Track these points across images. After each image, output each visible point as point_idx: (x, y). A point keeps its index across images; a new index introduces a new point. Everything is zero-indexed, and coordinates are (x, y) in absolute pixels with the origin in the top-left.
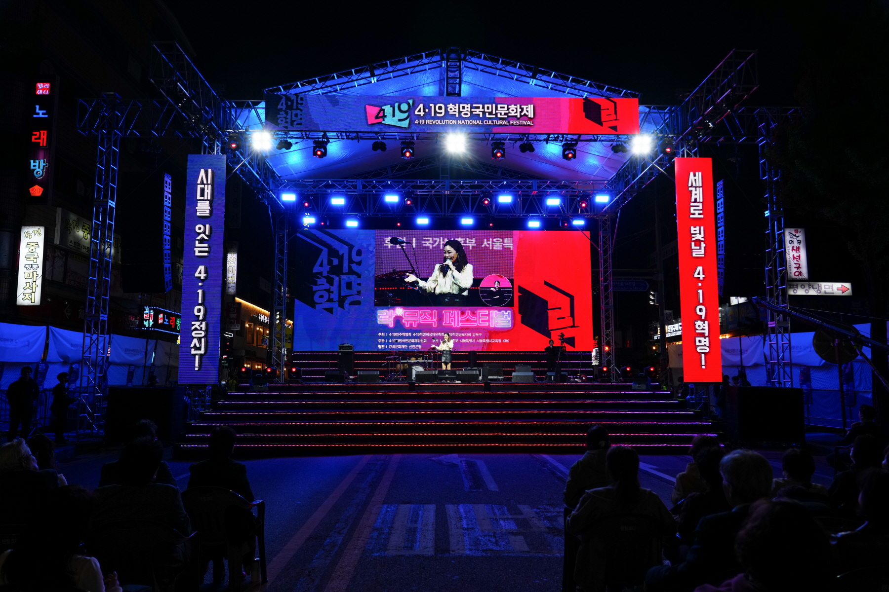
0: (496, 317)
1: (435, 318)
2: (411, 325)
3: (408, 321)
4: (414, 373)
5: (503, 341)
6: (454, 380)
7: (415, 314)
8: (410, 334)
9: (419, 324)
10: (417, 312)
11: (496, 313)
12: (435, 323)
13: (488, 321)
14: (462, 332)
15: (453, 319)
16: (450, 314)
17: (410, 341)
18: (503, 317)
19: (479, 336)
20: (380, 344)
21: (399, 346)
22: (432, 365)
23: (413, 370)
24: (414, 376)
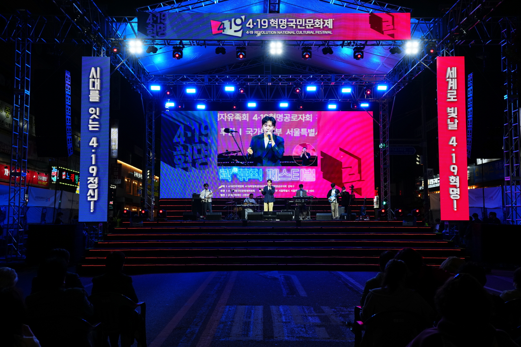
0: (305, 173)
1: (261, 175)
2: (244, 180)
3: (241, 177)
4: (246, 213)
5: (310, 191)
6: (274, 219)
7: (247, 172)
8: (243, 186)
9: (249, 179)
11: (304, 170)
12: (261, 178)
13: (299, 176)
14: (280, 185)
15: (274, 175)
16: (271, 172)
17: (243, 191)
18: (310, 174)
19: (292, 187)
20: (222, 193)
21: (236, 195)
22: (259, 208)
23: (246, 211)
24: (246, 216)
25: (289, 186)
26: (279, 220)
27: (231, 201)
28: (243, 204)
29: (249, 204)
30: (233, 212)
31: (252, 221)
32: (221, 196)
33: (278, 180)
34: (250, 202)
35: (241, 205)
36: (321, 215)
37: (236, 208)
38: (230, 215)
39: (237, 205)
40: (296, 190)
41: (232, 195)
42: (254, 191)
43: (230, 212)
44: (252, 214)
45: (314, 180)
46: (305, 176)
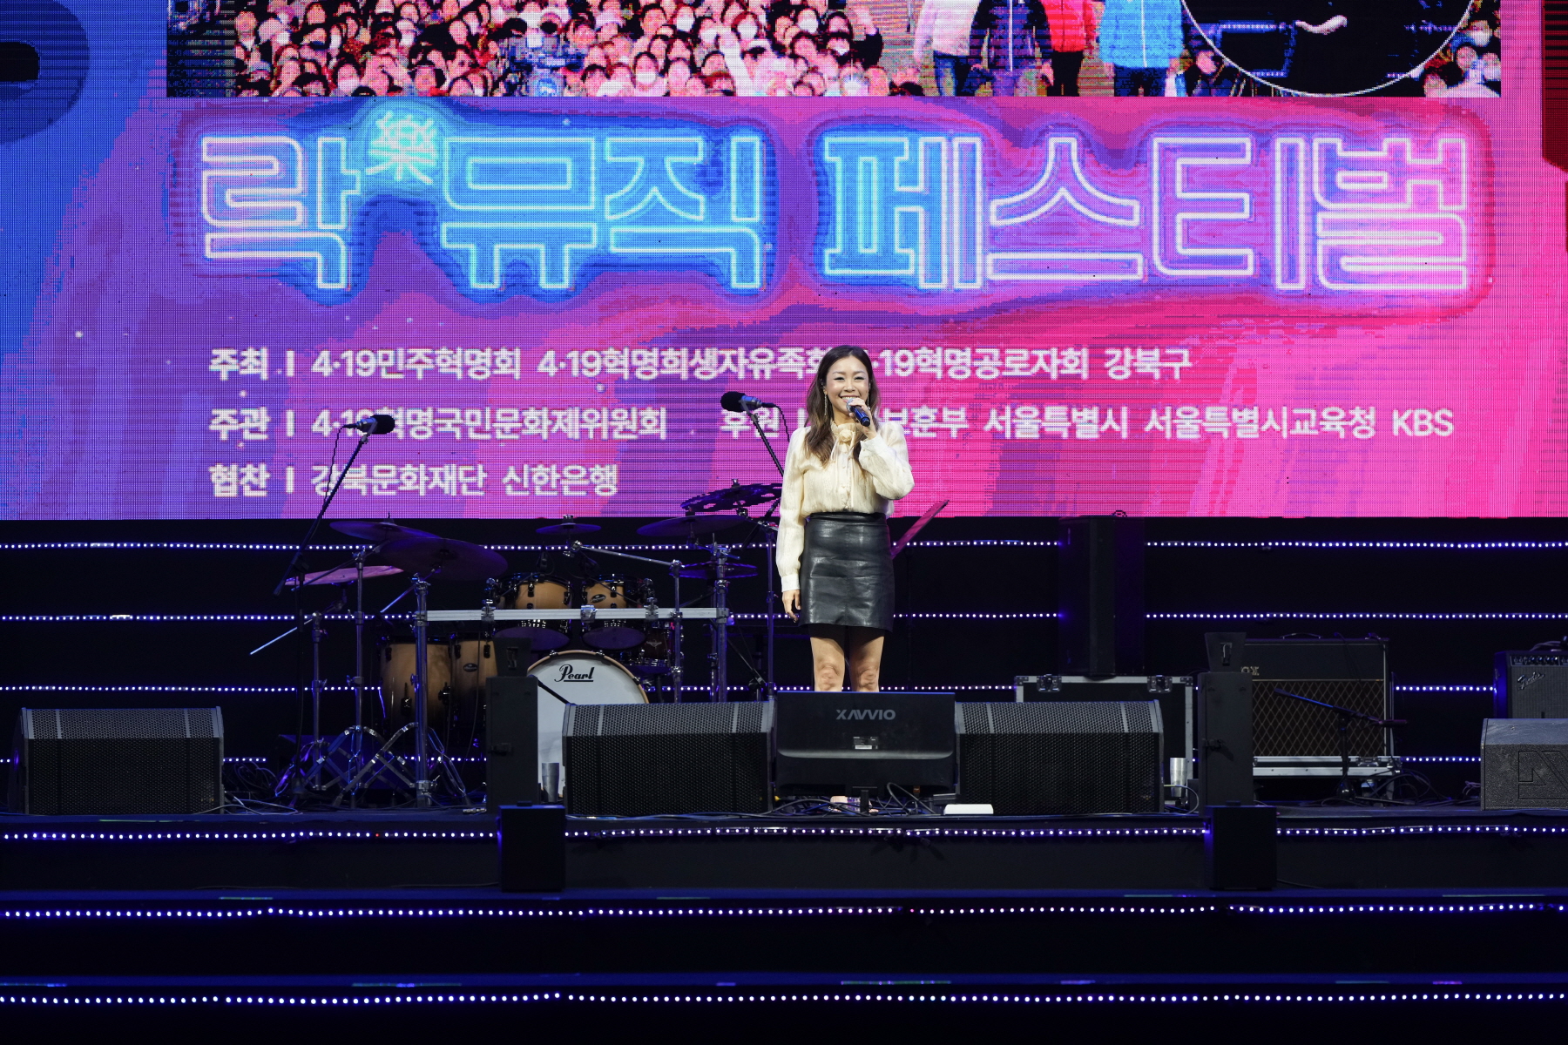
0: (1333, 192)
1: (745, 209)
2: (520, 264)
3: (485, 240)
4: (551, 723)
5: (1398, 422)
6: (928, 791)
7: (557, 173)
8: (508, 362)
9: (596, 266)
10: (578, 153)
11: (1329, 151)
12: (746, 255)
13: (1257, 232)
14: (1004, 344)
15: (919, 210)
16: (887, 171)
17: (505, 423)
18: (1395, 195)
19: (1167, 372)
20: (237, 452)
21: (411, 479)
22: (719, 655)
23: (542, 694)
24: (550, 753)
25: (1122, 362)
26: (986, 809)
27: (345, 560)
28: (511, 603)
29: (593, 592)
30: (374, 712)
31: (616, 825)
32: (219, 492)
33: (969, 276)
35: (475, 615)
36: (1549, 739)
37: (411, 650)
38: (333, 748)
39: (435, 616)
40: (1218, 420)
41: (356, 479)
42: (653, 422)
43: (339, 711)
44: (627, 728)
45: (1454, 277)
46: (1332, 225)
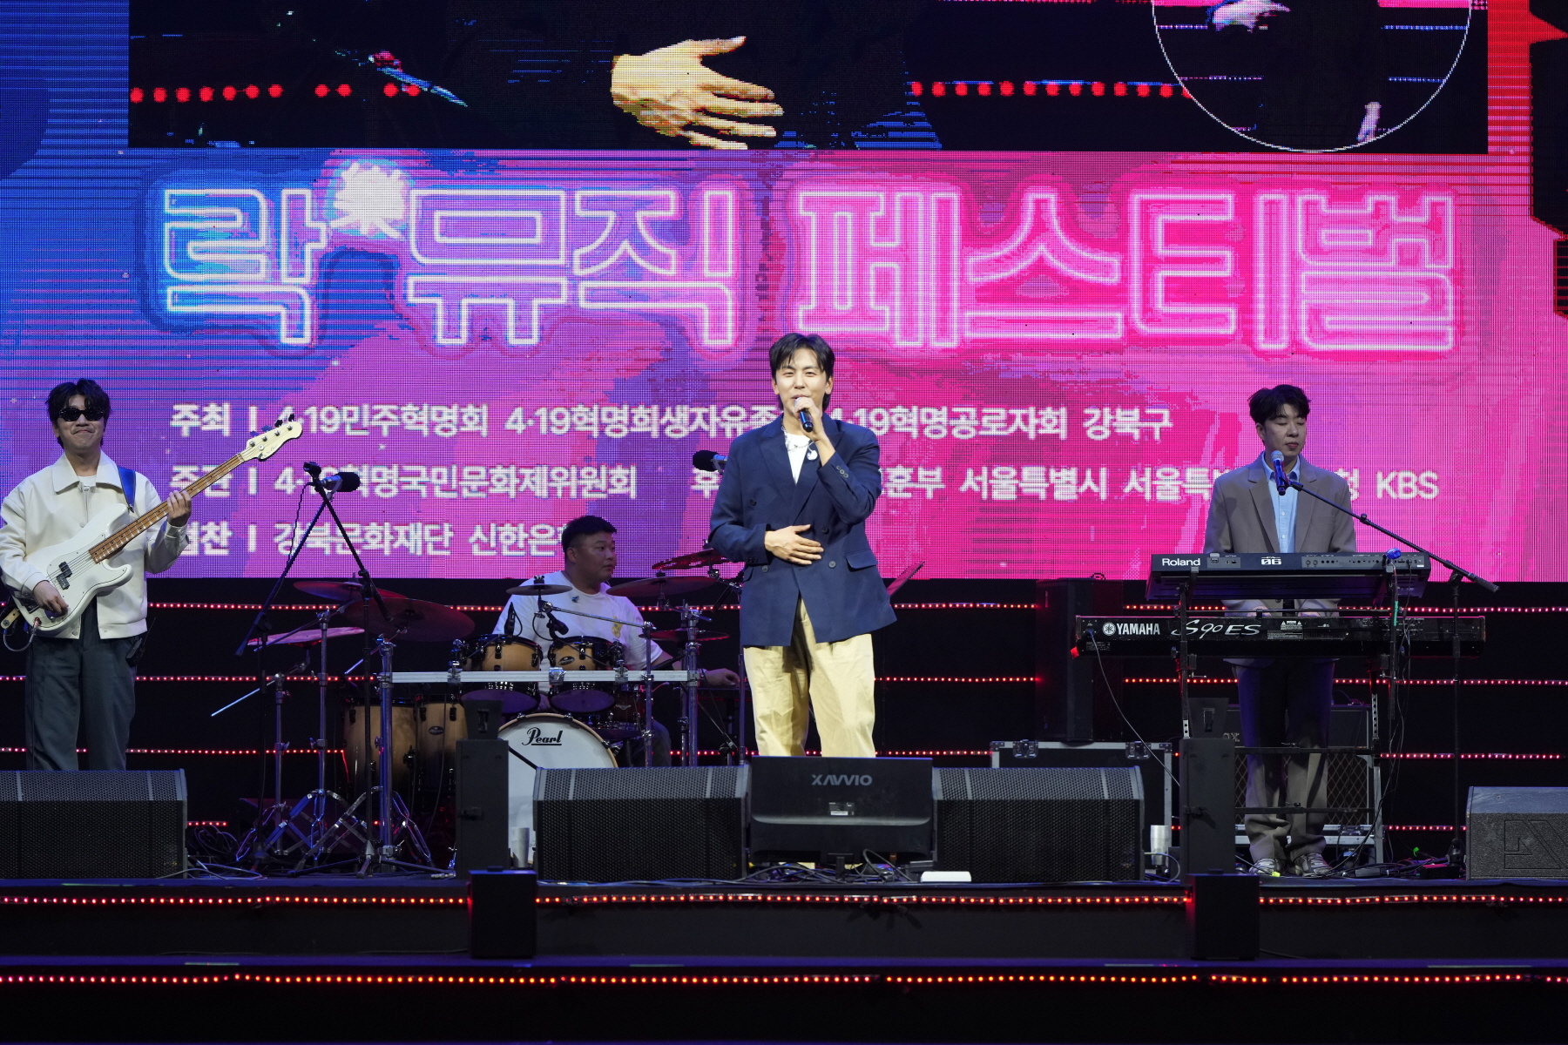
0: (1315, 250)
1: (718, 264)
2: (486, 329)
3: (452, 294)
4: (522, 787)
5: (1382, 485)
6: (903, 859)
7: (526, 227)
8: (475, 418)
9: (563, 322)
10: (548, 205)
11: (1312, 208)
12: (718, 310)
15: (895, 265)
16: (862, 226)
17: (472, 481)
18: (1380, 252)
19: (1147, 433)
21: (376, 538)
22: (689, 719)
25: (1102, 423)
26: (964, 877)
27: (309, 621)
28: (478, 665)
29: (561, 654)
30: (338, 773)
31: (590, 892)
34: (575, 627)
35: (441, 677)
37: (375, 712)
38: (296, 811)
39: (400, 677)
40: (1199, 481)
41: (321, 537)
42: (623, 481)
43: (301, 775)
44: (599, 793)
45: (1437, 334)
